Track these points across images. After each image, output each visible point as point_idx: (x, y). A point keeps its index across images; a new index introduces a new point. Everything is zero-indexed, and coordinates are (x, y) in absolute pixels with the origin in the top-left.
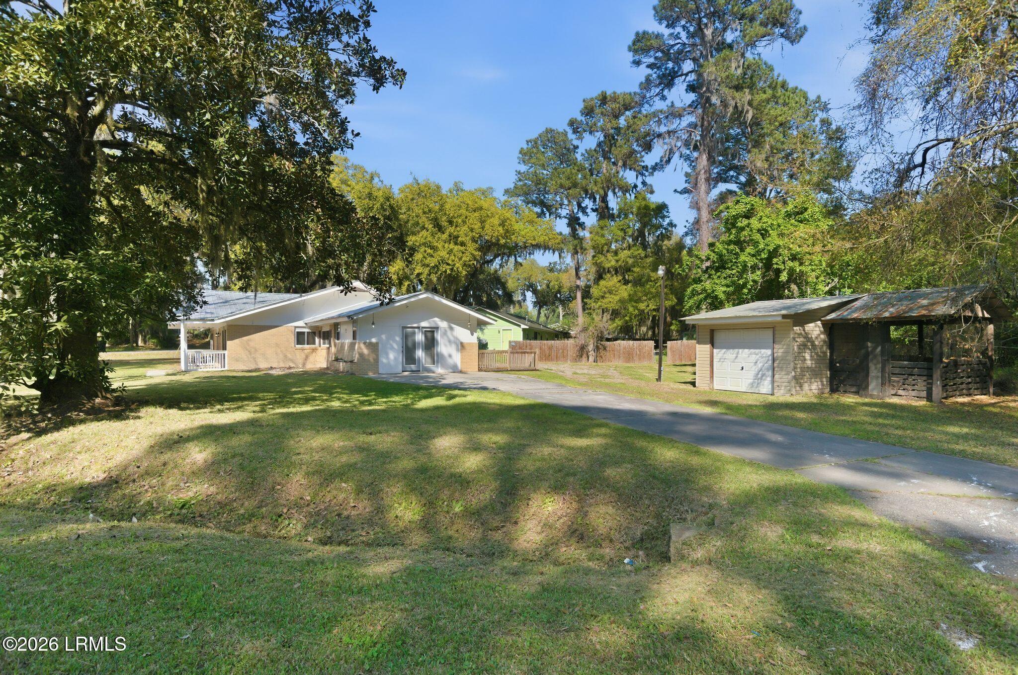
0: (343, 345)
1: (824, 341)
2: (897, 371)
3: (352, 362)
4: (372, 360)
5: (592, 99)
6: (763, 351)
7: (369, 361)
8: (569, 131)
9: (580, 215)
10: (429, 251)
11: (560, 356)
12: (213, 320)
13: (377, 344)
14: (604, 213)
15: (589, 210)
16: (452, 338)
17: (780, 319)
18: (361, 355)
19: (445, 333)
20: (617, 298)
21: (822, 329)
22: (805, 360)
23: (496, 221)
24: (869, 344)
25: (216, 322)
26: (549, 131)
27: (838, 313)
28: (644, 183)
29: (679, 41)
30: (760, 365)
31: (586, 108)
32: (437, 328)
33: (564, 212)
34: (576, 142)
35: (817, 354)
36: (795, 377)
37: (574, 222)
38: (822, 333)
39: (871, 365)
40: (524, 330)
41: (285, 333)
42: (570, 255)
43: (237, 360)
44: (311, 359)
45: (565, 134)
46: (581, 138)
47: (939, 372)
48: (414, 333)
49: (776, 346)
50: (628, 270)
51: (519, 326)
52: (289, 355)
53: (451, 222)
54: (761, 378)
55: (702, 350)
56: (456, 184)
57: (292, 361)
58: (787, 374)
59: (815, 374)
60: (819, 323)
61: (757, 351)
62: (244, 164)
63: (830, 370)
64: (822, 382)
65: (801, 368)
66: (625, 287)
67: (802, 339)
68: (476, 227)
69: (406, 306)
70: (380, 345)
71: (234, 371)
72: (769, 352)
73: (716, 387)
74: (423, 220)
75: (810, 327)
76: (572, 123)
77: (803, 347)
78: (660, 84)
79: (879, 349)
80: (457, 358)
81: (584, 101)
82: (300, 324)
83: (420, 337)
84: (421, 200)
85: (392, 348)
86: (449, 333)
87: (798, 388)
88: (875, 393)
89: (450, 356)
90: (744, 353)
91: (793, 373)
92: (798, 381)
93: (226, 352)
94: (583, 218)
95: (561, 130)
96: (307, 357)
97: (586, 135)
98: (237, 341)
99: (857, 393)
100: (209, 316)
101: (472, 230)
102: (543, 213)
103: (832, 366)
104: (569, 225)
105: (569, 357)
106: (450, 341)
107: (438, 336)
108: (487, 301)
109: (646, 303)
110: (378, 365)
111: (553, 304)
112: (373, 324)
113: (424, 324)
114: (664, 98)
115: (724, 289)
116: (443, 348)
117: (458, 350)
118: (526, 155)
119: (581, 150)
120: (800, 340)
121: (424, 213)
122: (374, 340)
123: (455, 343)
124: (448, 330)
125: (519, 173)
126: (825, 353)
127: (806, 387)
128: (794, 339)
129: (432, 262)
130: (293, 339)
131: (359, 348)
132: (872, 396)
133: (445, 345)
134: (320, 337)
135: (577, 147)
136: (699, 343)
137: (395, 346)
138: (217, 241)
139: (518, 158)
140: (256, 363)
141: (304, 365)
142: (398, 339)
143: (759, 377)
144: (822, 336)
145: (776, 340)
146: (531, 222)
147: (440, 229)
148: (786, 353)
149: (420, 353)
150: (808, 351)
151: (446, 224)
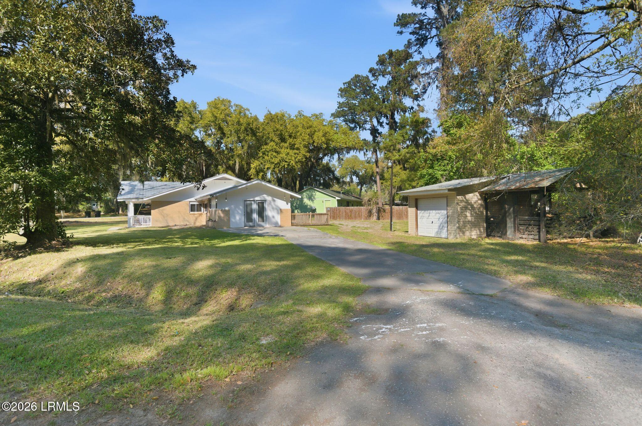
0: (212, 211)
1: (481, 205)
2: (522, 222)
3: (215, 221)
4: (226, 220)
5: (383, 55)
6: (443, 211)
7: (224, 220)
8: (370, 76)
9: (379, 127)
10: (274, 154)
11: (357, 216)
12: (142, 199)
13: (229, 211)
14: (393, 125)
15: (384, 124)
16: (274, 206)
17: (447, 191)
18: (219, 217)
19: (270, 203)
20: (399, 179)
21: (479, 197)
22: (466, 216)
23: (321, 134)
24: (506, 206)
25: (144, 199)
26: (357, 76)
27: (489, 187)
28: (419, 105)
29: (426, 17)
30: (441, 220)
31: (379, 60)
32: (266, 201)
33: (368, 126)
34: (374, 82)
35: (476, 213)
36: (458, 228)
37: (374, 132)
38: (479, 200)
39: (508, 219)
40: (338, 200)
41: (183, 206)
42: (371, 152)
43: (157, 221)
44: (199, 220)
45: (367, 77)
46: (377, 79)
47: (543, 223)
48: (251, 204)
49: (448, 208)
50: (406, 161)
51: (335, 198)
52: (186, 218)
53: (290, 136)
54: (442, 229)
55: (411, 211)
56: (299, 112)
57: (188, 221)
58: (454, 226)
59: (474, 225)
60: (477, 194)
61: (439, 211)
62: (109, 120)
63: (486, 223)
64: (480, 230)
65: (463, 222)
66: (405, 172)
67: (464, 204)
68: (306, 138)
69: (246, 188)
70: (231, 212)
71: (154, 227)
72: (445, 212)
73: (420, 234)
74: (272, 135)
75: (469, 196)
76: (371, 70)
77: (465, 208)
78: (417, 44)
79: (512, 209)
80: (278, 218)
81: (379, 56)
82: (192, 200)
83: (255, 206)
84: (272, 124)
85: (238, 213)
86: (272, 203)
87: (461, 234)
88: (510, 237)
89: (273, 217)
90: (433, 212)
91: (457, 225)
92: (461, 229)
93: (151, 217)
94: (380, 129)
95: (365, 75)
96: (196, 219)
97: (380, 78)
98: (156, 210)
99: (500, 237)
100: (141, 196)
101: (304, 140)
102: (355, 127)
103: (487, 220)
104: (371, 134)
105: (363, 217)
106: (273, 208)
107: (266, 205)
108: (323, 183)
109: (416, 182)
110: (229, 223)
111: (370, 183)
112: (226, 199)
113: (257, 198)
114: (420, 53)
115: (442, 173)
116: (269, 212)
117: (278, 213)
118: (343, 92)
119: (377, 87)
120: (463, 204)
121: (274, 131)
122: (227, 209)
123: (276, 209)
124: (272, 201)
125: (339, 103)
126: (482, 212)
127: (467, 233)
128: (458, 203)
129: (276, 161)
130: (188, 208)
131: (219, 213)
132: (508, 239)
133: (270, 210)
134: (203, 207)
135: (376, 85)
136: (409, 207)
137: (240, 212)
138: (125, 157)
139: (338, 94)
140: (167, 223)
141: (195, 223)
142: (241, 207)
143: (441, 228)
144: (480, 202)
145: (448, 204)
146: (345, 133)
147: (283, 140)
148: (453, 212)
149: (255, 216)
150: (468, 211)
151: (288, 137)
